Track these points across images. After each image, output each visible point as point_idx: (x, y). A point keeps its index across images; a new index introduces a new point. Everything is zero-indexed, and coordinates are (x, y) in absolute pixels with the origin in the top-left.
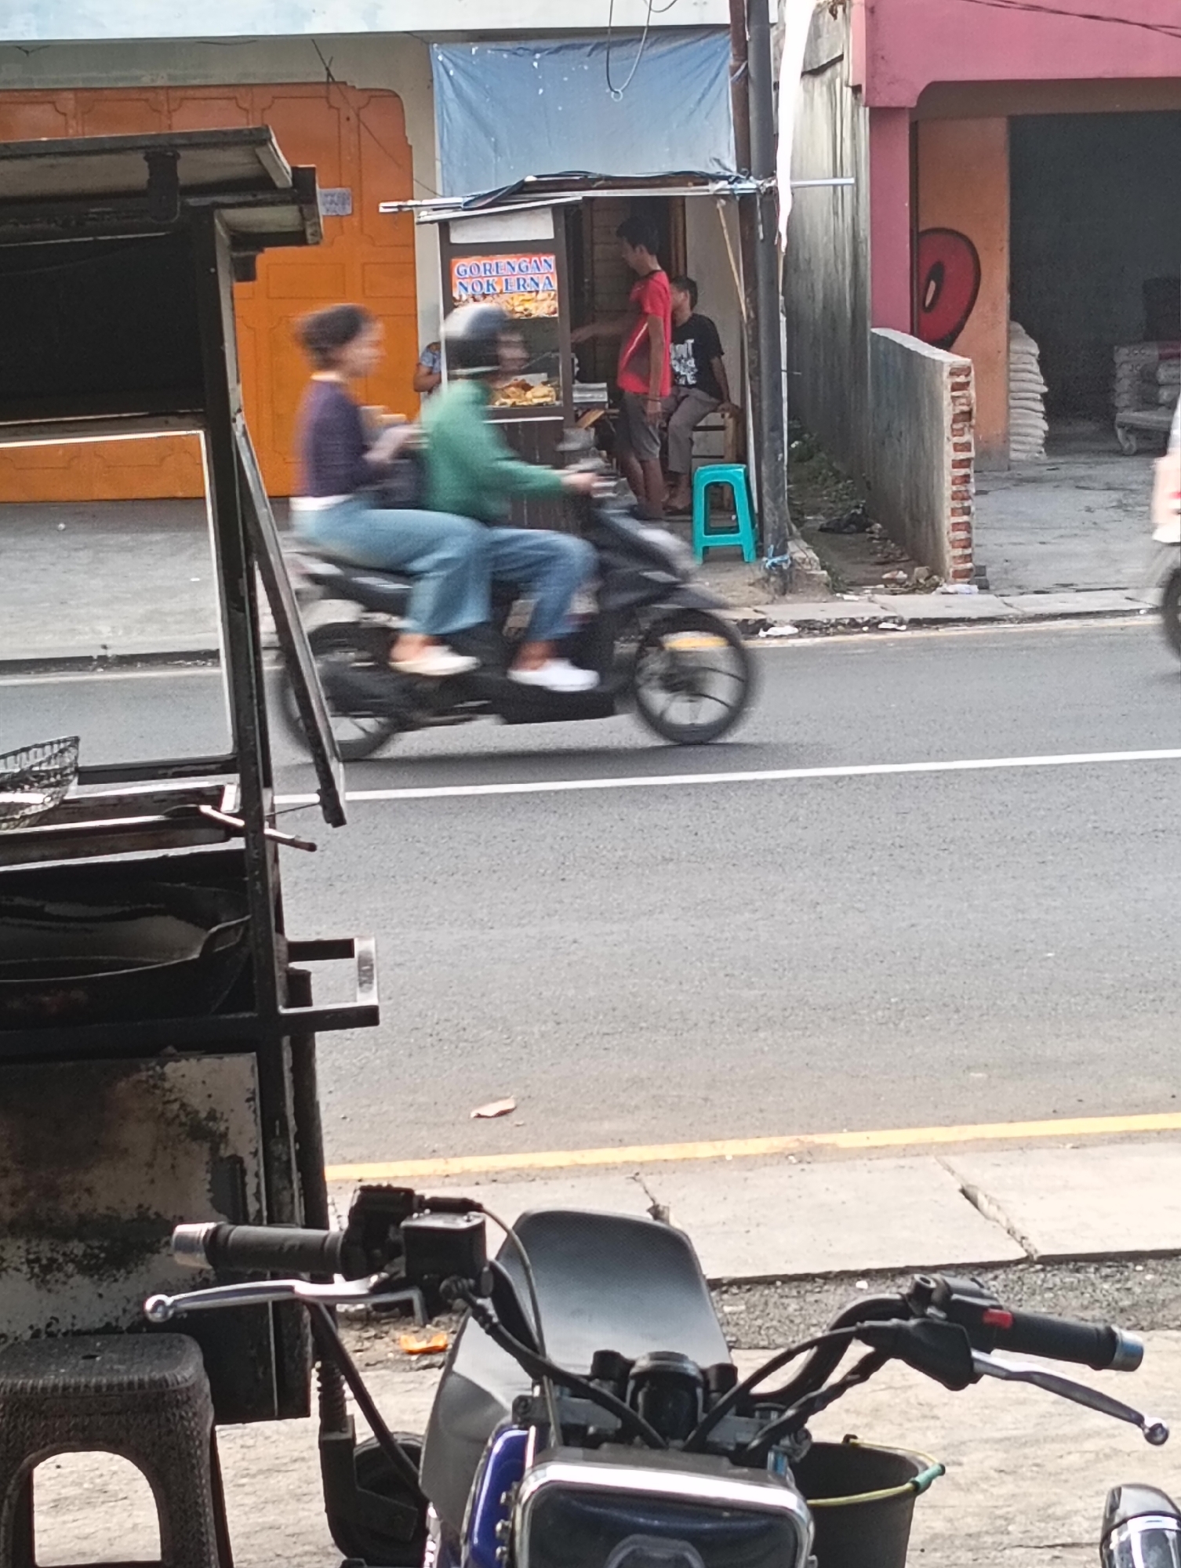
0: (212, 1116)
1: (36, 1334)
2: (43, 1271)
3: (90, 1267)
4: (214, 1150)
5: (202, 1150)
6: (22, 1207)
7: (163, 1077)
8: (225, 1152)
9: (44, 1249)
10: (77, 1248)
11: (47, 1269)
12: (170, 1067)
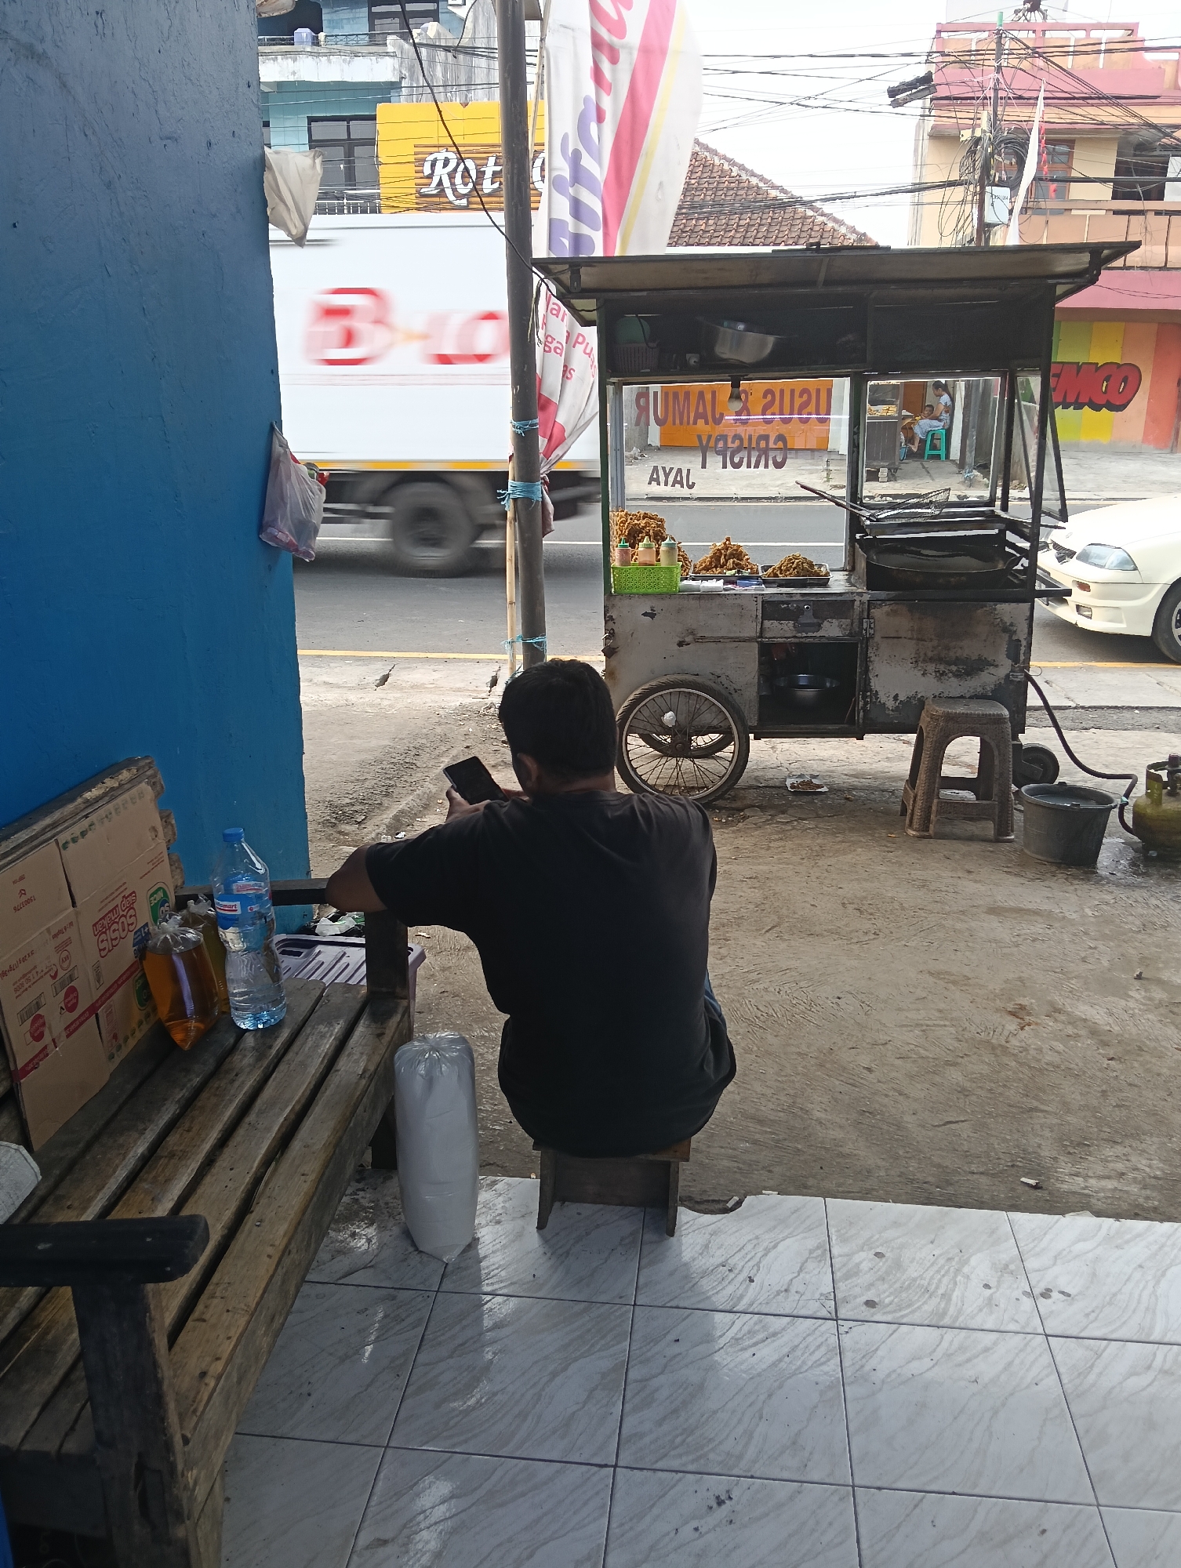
0: (1012, 625)
1: (935, 697)
2: (941, 675)
3: (957, 675)
4: (1010, 637)
5: (1006, 637)
6: (935, 652)
7: (995, 609)
8: (1014, 638)
9: (942, 668)
10: (954, 668)
11: (942, 675)
12: (999, 606)
